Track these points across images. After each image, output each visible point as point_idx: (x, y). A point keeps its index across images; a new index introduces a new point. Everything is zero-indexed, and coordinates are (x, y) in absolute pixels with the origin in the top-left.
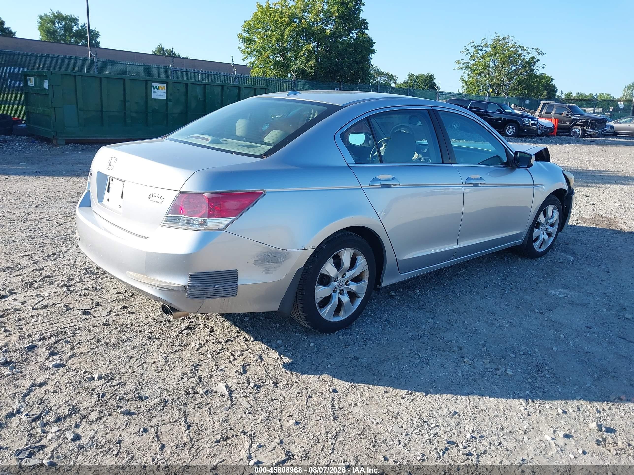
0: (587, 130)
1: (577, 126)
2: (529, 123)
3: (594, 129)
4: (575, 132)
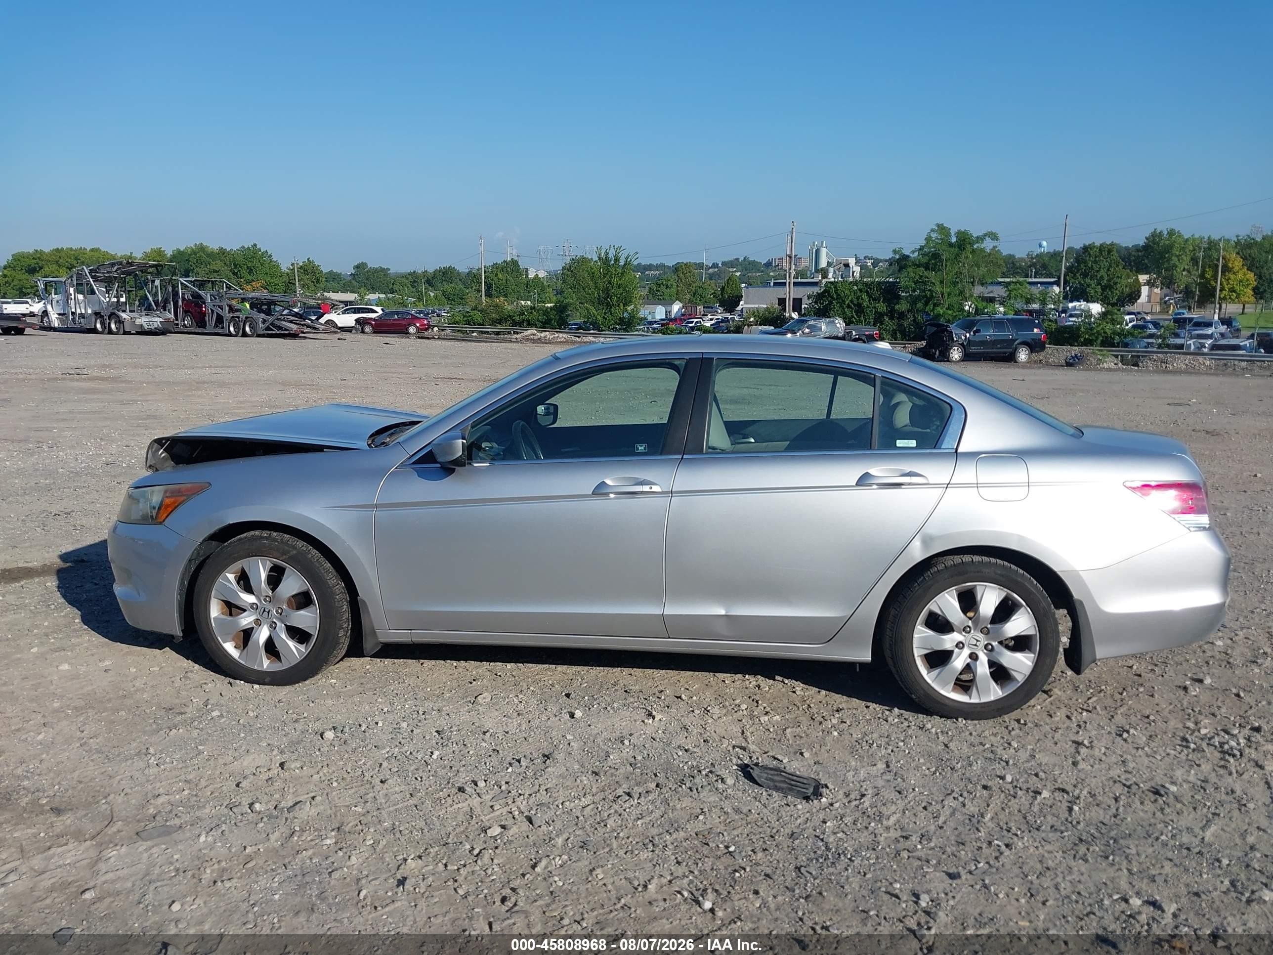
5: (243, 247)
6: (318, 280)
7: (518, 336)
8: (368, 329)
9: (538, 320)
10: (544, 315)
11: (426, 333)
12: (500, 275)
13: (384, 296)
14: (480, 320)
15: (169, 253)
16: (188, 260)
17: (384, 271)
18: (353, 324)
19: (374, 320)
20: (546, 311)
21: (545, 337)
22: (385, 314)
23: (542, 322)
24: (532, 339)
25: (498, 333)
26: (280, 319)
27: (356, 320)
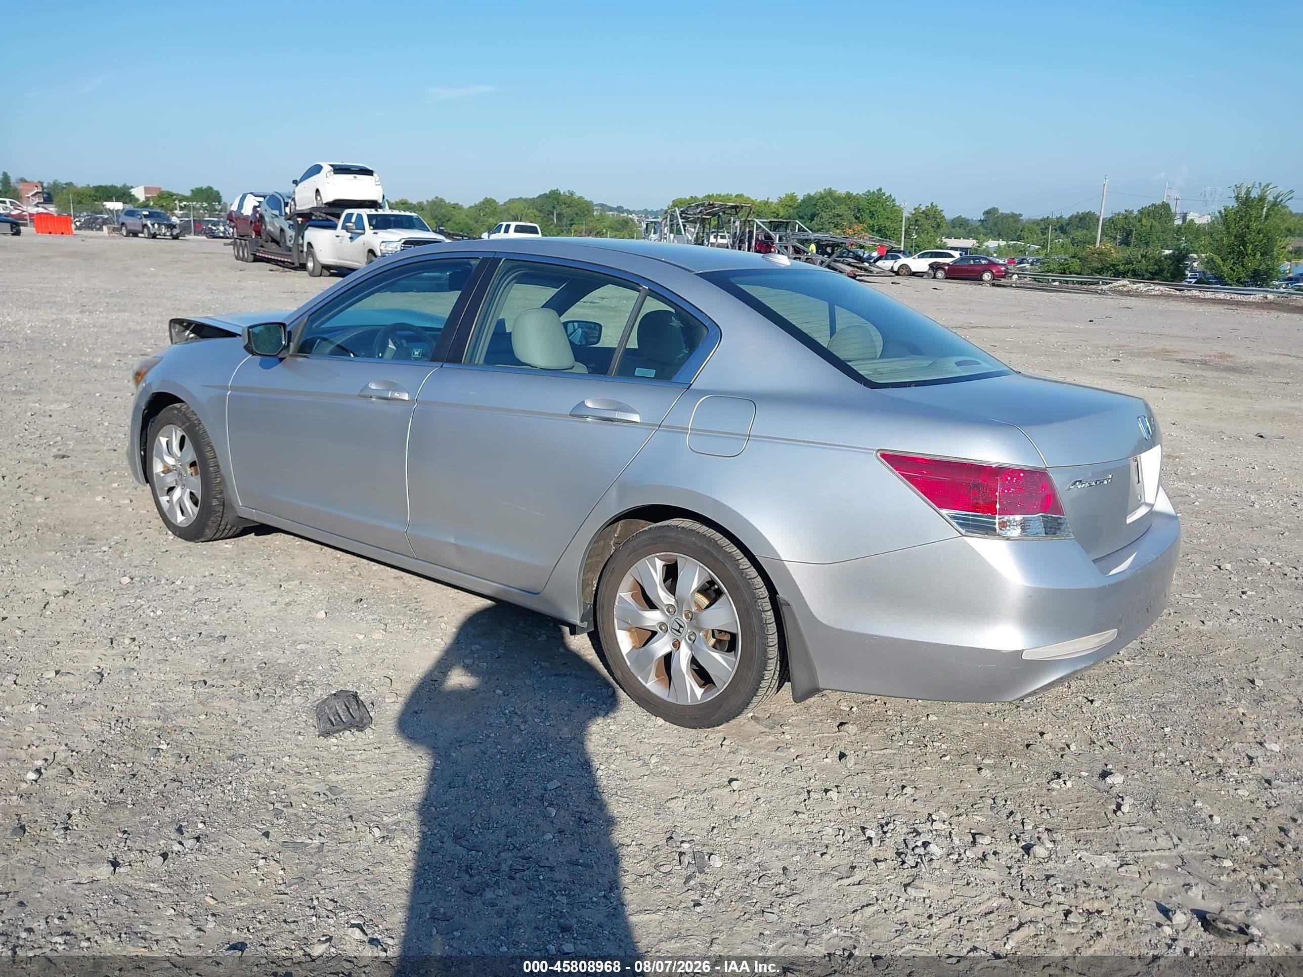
5: (869, 191)
6: (939, 226)
7: (1104, 287)
8: (940, 274)
9: (1146, 270)
10: (1155, 264)
11: (1003, 280)
12: (1144, 221)
13: (1005, 243)
14: (1078, 269)
15: (800, 198)
16: (815, 205)
17: (1015, 217)
18: (925, 268)
19: (948, 265)
20: (1158, 262)
21: (1137, 289)
22: (961, 259)
23: (1151, 273)
24: (1120, 291)
25: (1082, 283)
26: (839, 261)
27: (929, 265)
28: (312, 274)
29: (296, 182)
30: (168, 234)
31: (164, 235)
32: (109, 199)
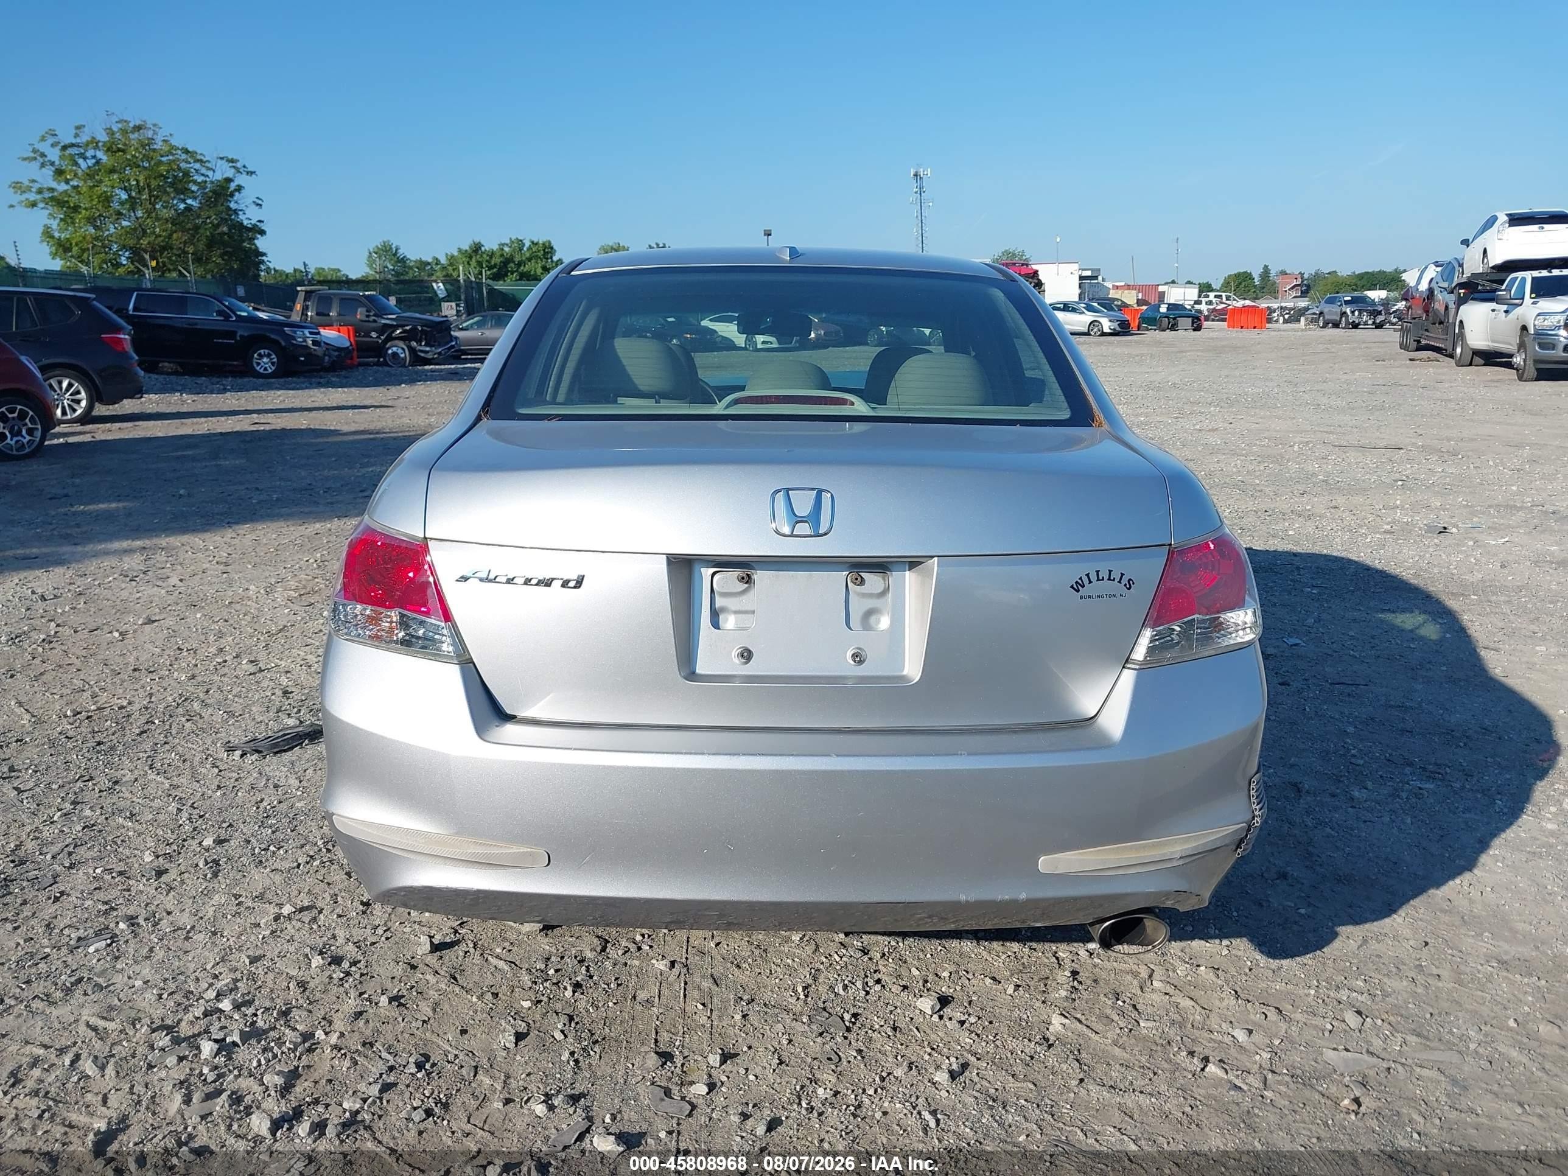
0: (419, 348)
1: (396, 342)
2: (305, 341)
3: (433, 346)
4: (395, 354)
28: (1459, 364)
29: (1466, 243)
30: (1370, 322)
31: (1366, 323)
32: (1373, 287)
